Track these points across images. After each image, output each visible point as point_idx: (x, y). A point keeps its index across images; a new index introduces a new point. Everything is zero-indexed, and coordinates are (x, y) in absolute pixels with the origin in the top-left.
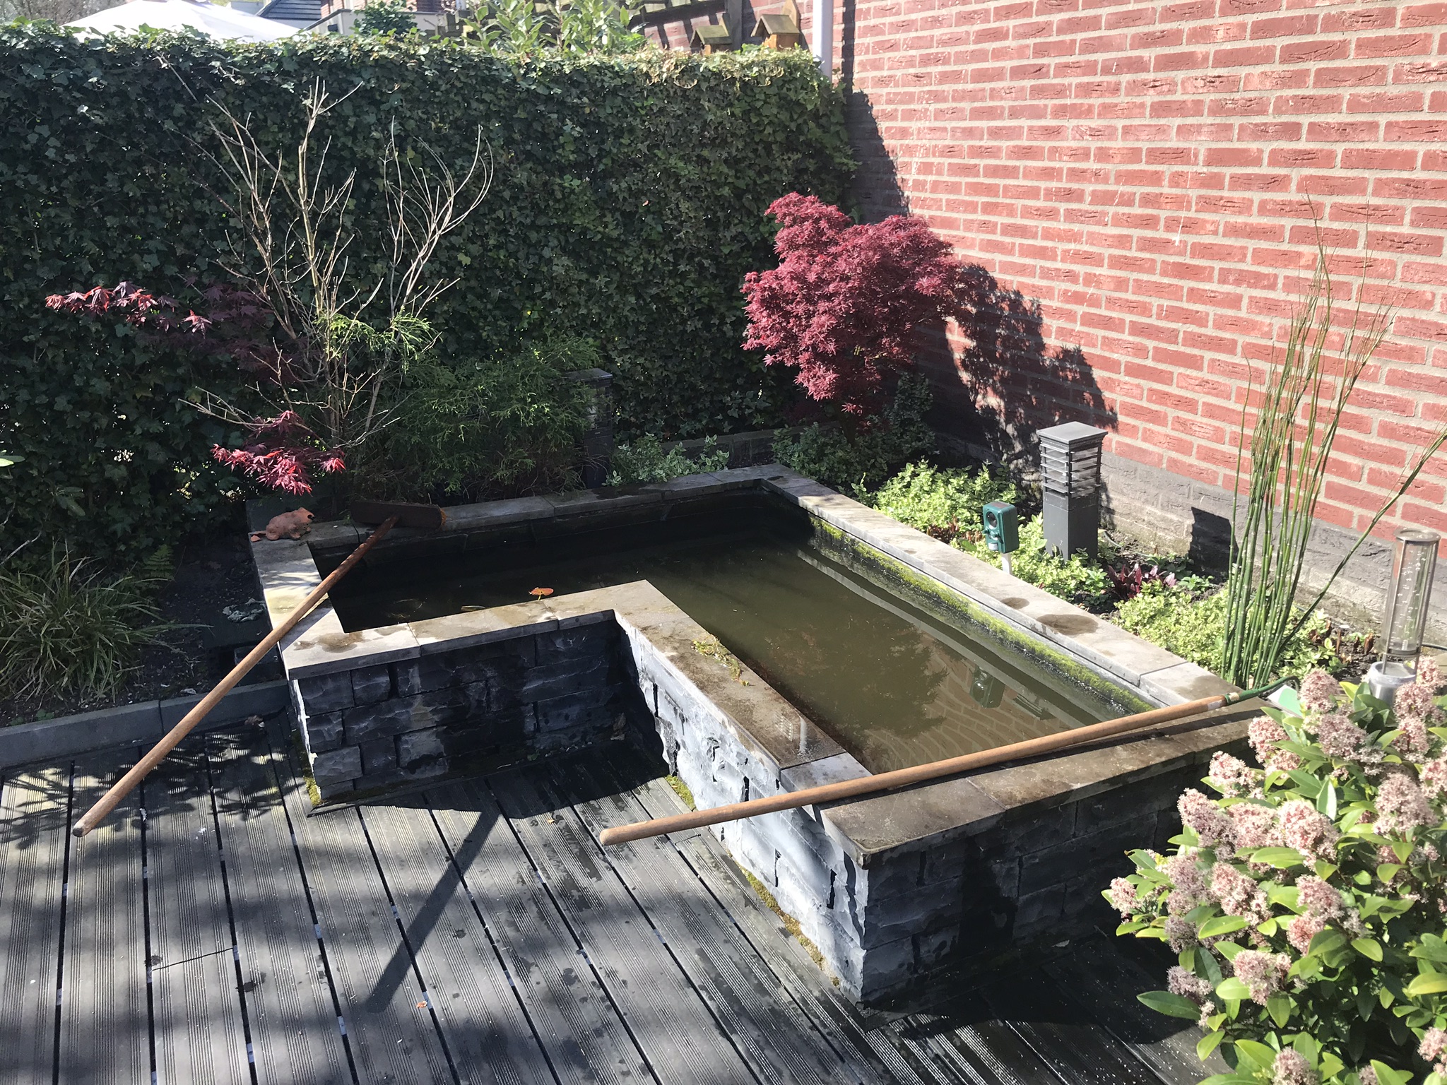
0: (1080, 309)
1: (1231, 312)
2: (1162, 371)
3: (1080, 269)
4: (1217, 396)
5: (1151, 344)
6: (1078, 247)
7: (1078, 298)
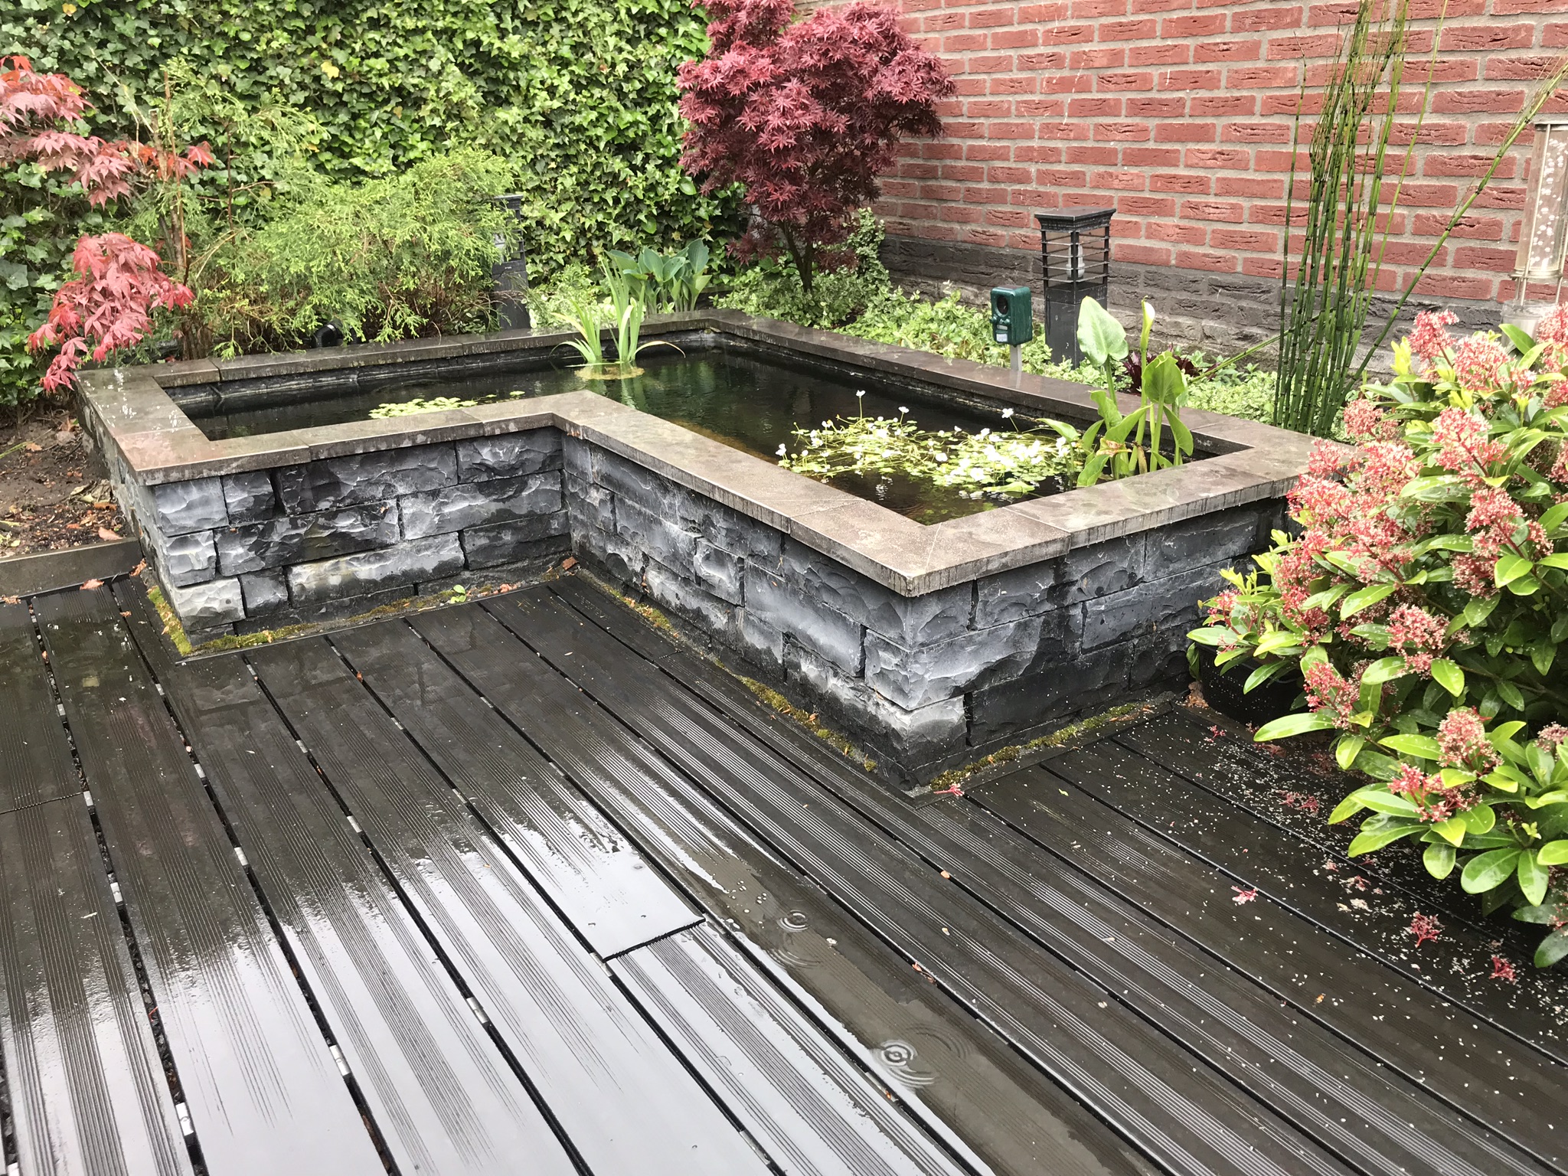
0: (1067, 98)
1: (1248, 65)
2: (1167, 151)
3: (1066, 50)
4: (1234, 168)
5: (1152, 123)
6: (1063, 24)
7: (1064, 85)
